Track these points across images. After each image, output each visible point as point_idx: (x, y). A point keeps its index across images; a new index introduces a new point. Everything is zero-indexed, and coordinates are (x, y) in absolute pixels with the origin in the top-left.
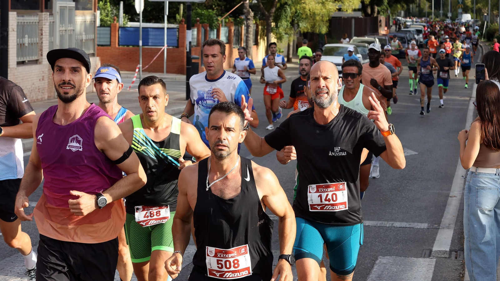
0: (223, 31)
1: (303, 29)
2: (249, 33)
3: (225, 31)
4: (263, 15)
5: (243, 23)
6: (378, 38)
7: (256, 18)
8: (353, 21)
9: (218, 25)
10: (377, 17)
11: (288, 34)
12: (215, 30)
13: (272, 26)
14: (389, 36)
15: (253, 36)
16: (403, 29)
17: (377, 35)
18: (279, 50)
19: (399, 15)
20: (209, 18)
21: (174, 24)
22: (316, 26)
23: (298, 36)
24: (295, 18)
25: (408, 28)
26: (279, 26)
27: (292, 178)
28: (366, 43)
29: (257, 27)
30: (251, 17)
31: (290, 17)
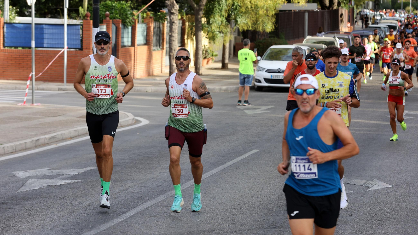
0: (140, 29)
1: (242, 26)
2: (173, 32)
3: (143, 28)
4: (191, 8)
5: (165, 19)
6: (338, 38)
7: (182, 12)
8: (307, 15)
9: (134, 21)
10: (337, 11)
11: (223, 33)
12: (130, 28)
13: (203, 22)
14: (353, 34)
15: (178, 35)
16: (371, 25)
17: (337, 33)
18: (211, 53)
19: (366, 7)
20: (122, 11)
21: (76, 19)
22: (258, 23)
23: (236, 34)
24: (232, 12)
25: (377, 23)
26: (211, 22)
27: (230, 217)
28: (323, 44)
29: (184, 24)
30: (176, 10)
31: (226, 11)
